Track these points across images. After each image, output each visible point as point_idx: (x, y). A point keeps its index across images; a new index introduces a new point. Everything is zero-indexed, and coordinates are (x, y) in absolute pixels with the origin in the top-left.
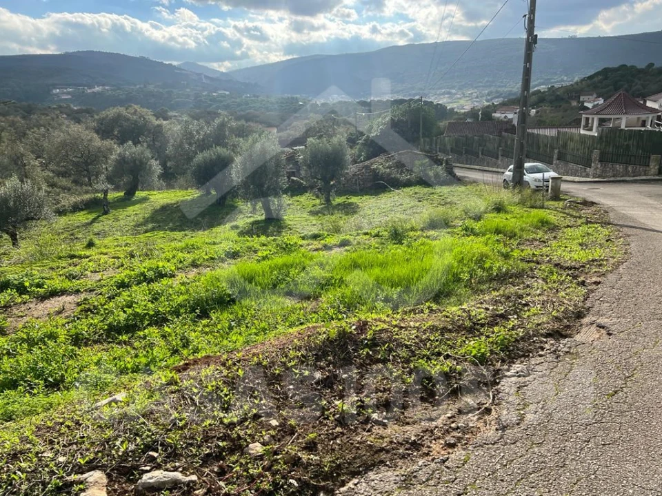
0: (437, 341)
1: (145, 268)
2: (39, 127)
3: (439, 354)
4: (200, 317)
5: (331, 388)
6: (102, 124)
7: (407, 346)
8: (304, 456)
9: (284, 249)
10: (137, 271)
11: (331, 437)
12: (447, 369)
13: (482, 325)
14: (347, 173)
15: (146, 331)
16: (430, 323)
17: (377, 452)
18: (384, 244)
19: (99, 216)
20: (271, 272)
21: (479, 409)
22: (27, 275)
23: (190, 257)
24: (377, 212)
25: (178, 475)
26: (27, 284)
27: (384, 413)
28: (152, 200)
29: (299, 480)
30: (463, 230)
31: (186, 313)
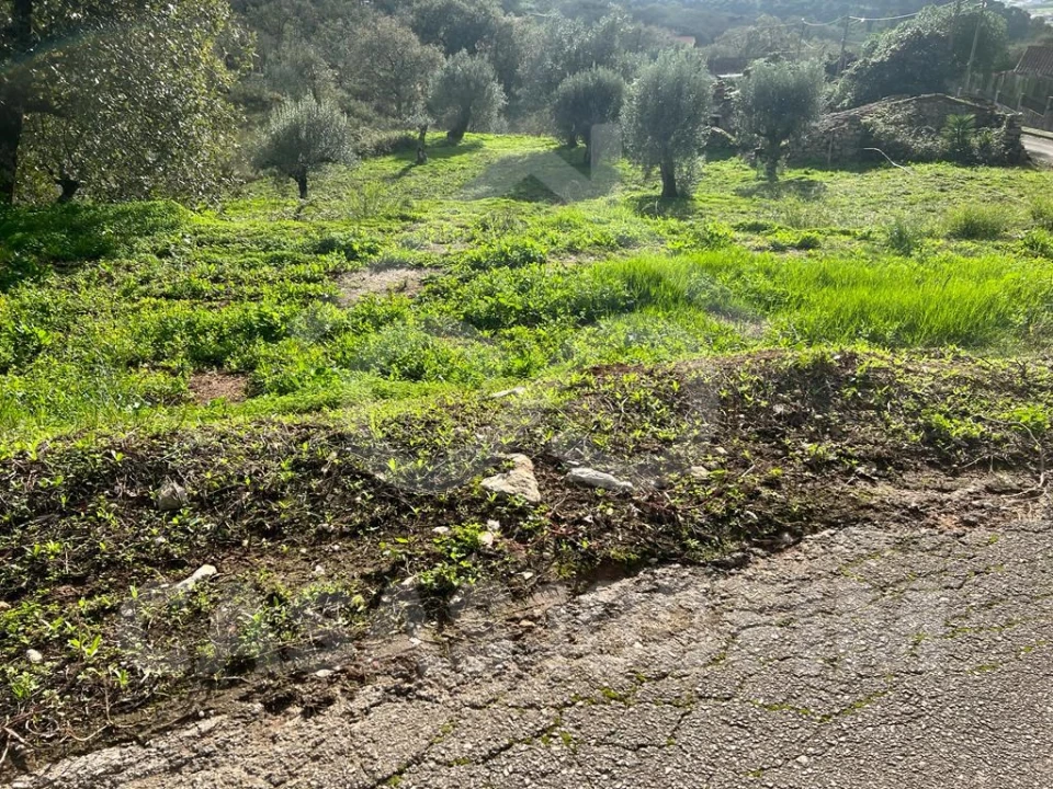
0: (964, 396)
1: (507, 245)
2: (335, 17)
3: (965, 414)
4: (583, 323)
5: (799, 428)
6: (423, 18)
7: (915, 396)
8: (765, 492)
9: (708, 242)
10: (496, 249)
11: (799, 479)
12: (976, 434)
13: (1042, 389)
14: (816, 128)
15: (513, 329)
16: (955, 371)
17: (862, 508)
18: (876, 252)
19: (411, 166)
20: (689, 274)
21: (1018, 492)
22: (354, 235)
23: (565, 238)
24: (859, 201)
25: (610, 477)
26: (356, 247)
27: (874, 470)
28: (487, 148)
29: (759, 514)
30: (1026, 245)
31: (566, 313)
